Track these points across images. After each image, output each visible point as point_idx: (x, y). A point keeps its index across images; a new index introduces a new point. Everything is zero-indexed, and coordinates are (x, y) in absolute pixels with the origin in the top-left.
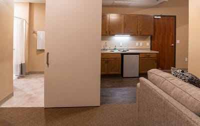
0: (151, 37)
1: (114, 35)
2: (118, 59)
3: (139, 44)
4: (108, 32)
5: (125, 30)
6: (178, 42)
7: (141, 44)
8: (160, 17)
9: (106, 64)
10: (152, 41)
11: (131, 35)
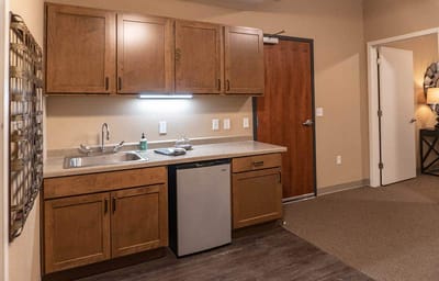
0: (254, 100)
1: (134, 95)
2: (157, 189)
3: (221, 124)
4: (112, 82)
5: (178, 75)
6: (319, 112)
7: (227, 124)
8: (275, 40)
9: (106, 218)
10: (259, 113)
11: (196, 95)
